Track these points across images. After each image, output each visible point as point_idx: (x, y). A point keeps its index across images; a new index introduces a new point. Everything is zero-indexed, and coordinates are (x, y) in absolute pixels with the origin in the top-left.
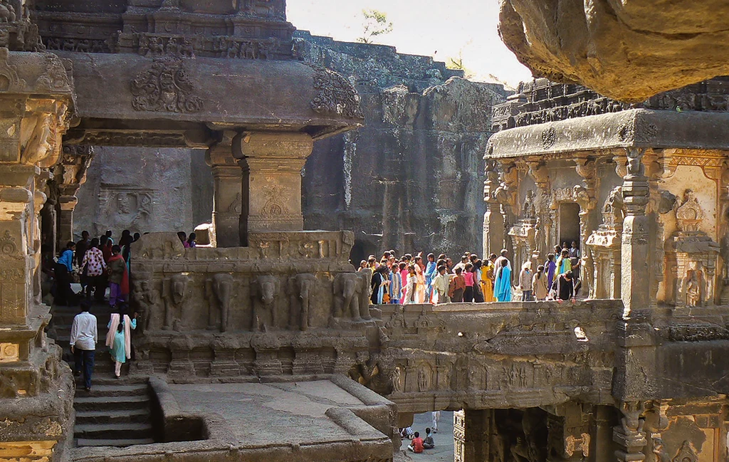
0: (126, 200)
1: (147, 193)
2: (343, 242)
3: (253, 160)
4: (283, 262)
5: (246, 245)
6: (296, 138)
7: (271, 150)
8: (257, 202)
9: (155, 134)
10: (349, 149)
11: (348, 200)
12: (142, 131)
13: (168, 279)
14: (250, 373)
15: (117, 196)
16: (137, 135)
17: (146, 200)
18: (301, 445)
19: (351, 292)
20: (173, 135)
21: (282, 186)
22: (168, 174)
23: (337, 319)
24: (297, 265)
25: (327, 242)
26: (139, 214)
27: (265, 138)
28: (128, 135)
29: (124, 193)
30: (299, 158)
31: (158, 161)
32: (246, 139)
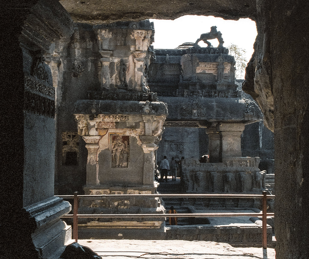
0: (174, 146)
1: (182, 144)
2: (256, 161)
3: (224, 133)
4: (234, 168)
5: (222, 162)
6: (239, 125)
7: (230, 129)
8: (225, 147)
9: (187, 123)
10: (261, 126)
11: (261, 146)
12: (183, 122)
13: (194, 173)
14: (223, 207)
15: (170, 145)
16: (181, 123)
17: (181, 147)
18: (241, 227)
19: (259, 179)
20: (194, 123)
21: (234, 142)
22: (190, 136)
23: (254, 188)
24: (239, 169)
25: (250, 161)
26: (179, 152)
27: (228, 125)
28: (177, 123)
29: (173, 144)
30: (240, 132)
31: (186, 132)
32: (221, 125)
